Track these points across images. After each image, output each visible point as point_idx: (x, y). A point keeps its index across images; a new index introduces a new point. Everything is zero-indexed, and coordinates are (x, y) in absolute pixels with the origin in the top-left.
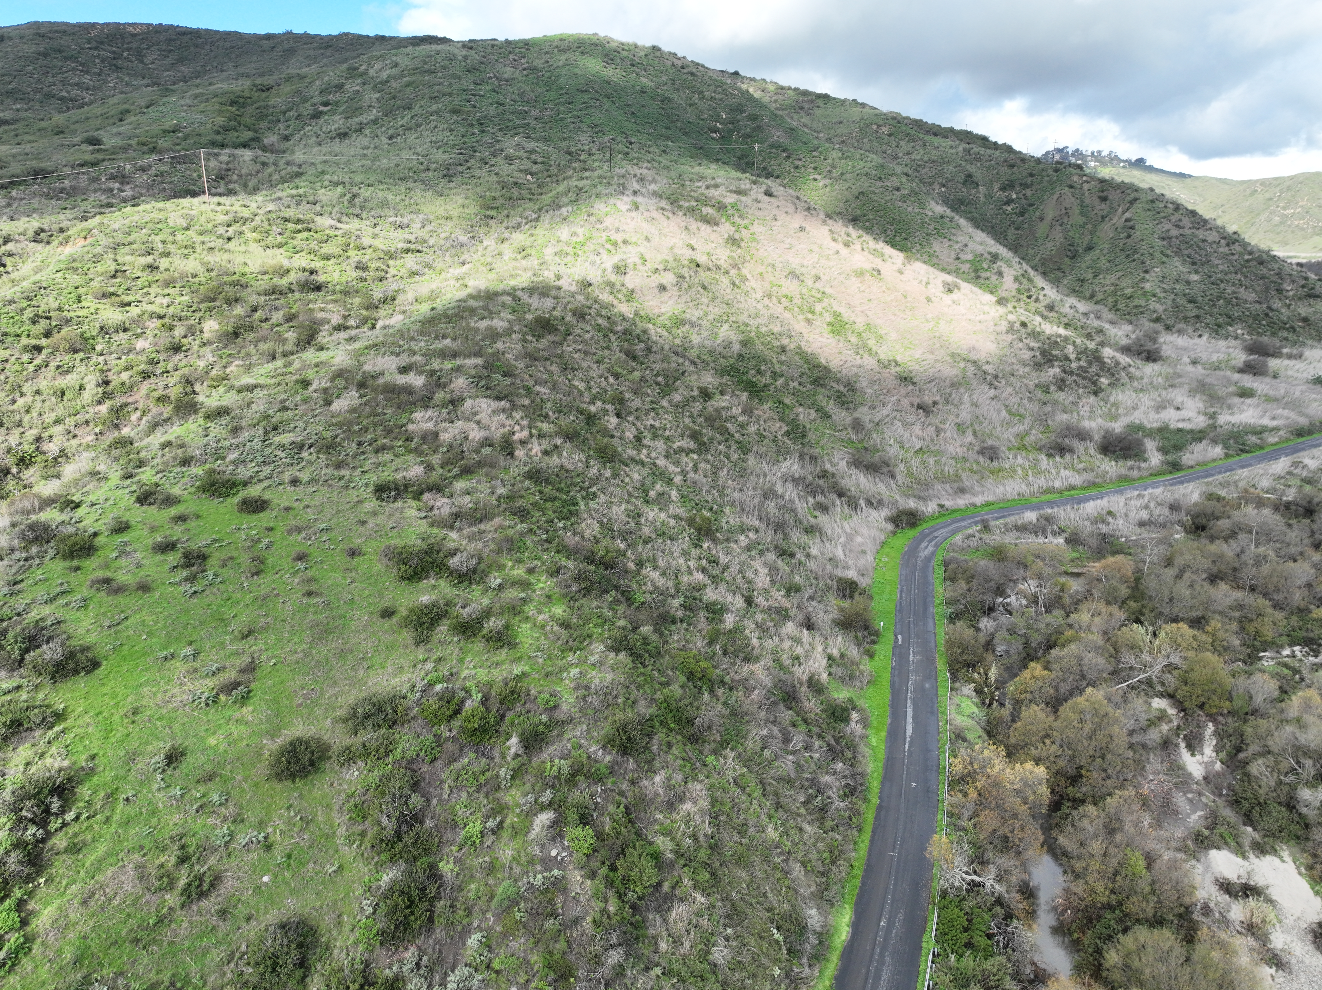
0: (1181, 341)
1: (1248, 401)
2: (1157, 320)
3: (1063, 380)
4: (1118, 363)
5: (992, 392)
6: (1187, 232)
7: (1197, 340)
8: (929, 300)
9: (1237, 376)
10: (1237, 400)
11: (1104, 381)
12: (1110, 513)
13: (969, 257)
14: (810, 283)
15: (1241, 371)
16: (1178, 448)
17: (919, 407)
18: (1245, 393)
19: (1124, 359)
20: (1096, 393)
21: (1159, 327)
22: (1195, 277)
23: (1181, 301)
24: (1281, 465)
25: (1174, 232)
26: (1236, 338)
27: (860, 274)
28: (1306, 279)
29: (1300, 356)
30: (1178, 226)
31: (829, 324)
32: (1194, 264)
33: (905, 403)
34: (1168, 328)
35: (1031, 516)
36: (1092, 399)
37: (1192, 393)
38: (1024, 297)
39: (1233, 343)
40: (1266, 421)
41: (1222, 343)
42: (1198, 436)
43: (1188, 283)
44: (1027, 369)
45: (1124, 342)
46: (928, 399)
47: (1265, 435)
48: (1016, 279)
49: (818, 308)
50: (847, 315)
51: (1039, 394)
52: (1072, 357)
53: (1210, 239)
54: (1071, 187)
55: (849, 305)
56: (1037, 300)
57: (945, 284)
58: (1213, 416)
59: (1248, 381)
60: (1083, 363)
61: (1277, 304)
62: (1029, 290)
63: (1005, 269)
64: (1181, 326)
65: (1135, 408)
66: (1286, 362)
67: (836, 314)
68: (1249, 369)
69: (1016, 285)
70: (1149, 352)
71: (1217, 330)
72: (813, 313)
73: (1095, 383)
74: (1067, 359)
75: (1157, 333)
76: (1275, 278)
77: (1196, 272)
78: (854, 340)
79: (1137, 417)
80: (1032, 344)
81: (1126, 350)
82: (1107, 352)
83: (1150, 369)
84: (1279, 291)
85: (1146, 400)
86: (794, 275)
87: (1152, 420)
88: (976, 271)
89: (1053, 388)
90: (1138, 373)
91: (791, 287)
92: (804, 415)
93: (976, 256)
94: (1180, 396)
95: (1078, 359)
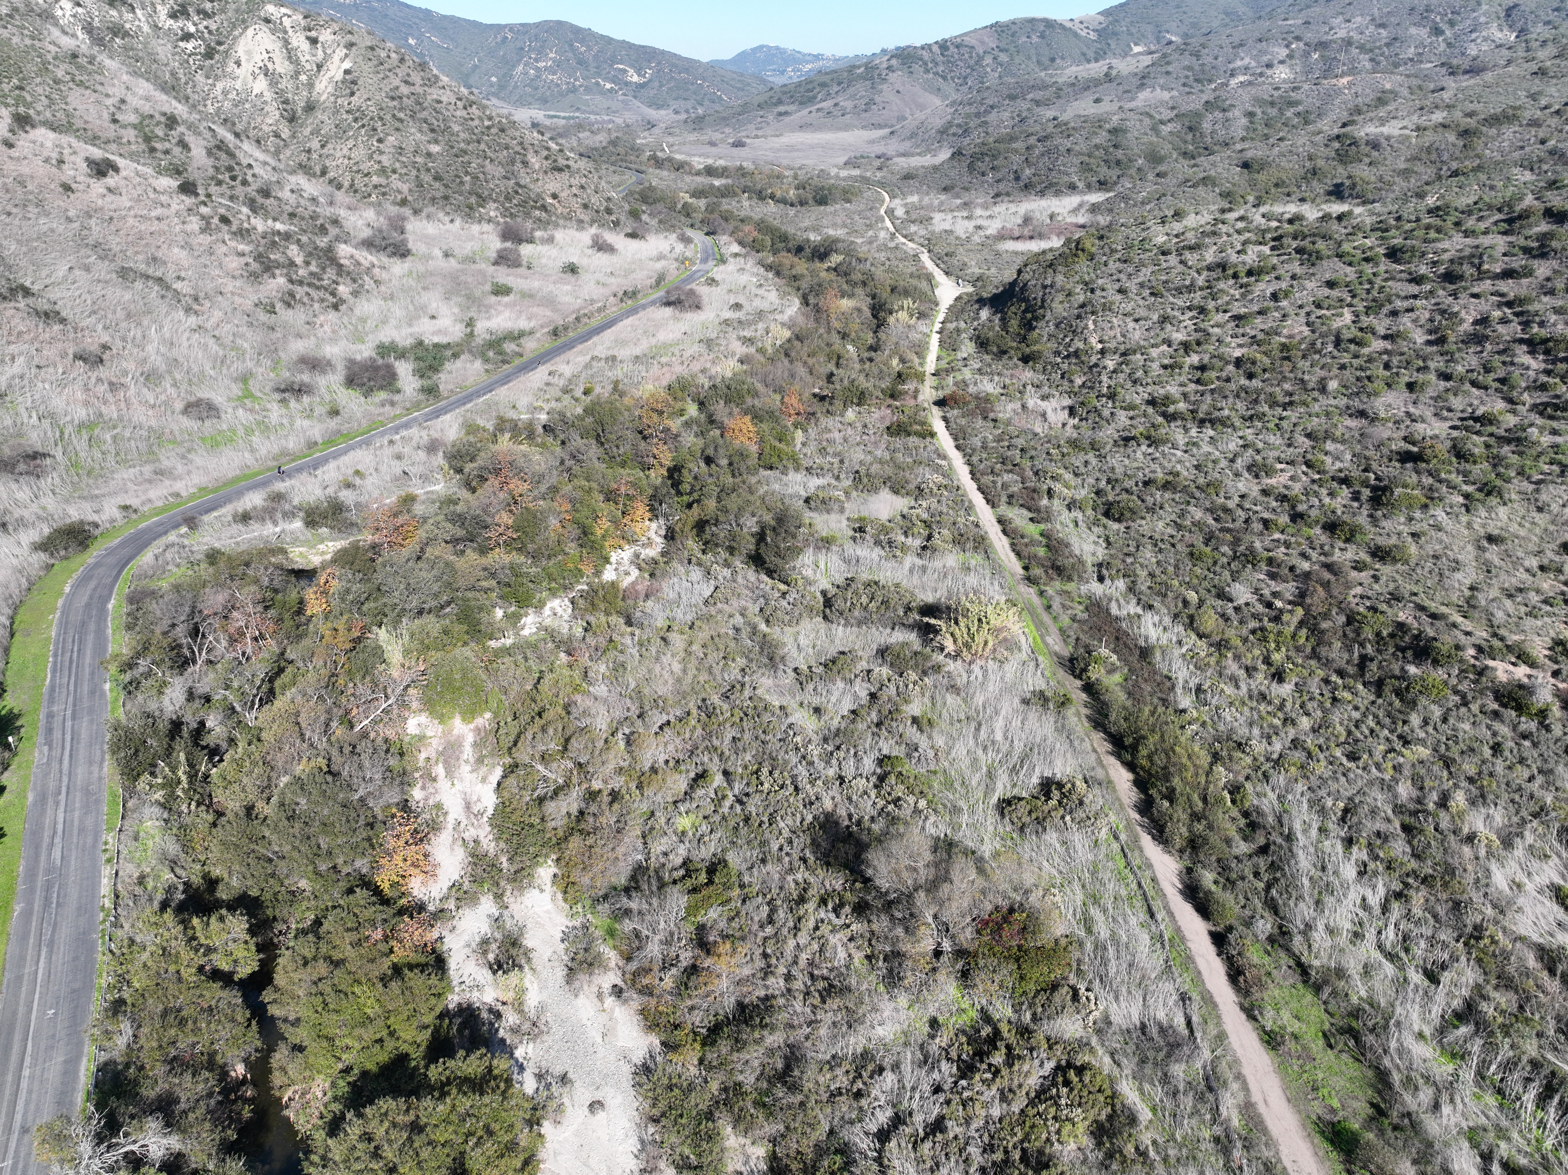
0: (431, 228)
1: (506, 299)
2: (404, 202)
3: (292, 295)
4: (358, 264)
6: (418, 89)
7: (450, 226)
8: (66, 188)
9: (491, 270)
10: (493, 299)
11: (343, 290)
12: (357, 473)
15: (496, 263)
16: (435, 368)
17: (78, 356)
18: (501, 290)
19: (366, 257)
20: (336, 307)
21: (407, 211)
22: (435, 149)
25: (405, 90)
26: (489, 221)
29: (551, 240)
30: (406, 82)
32: (433, 131)
33: (52, 353)
34: (416, 212)
35: (255, 500)
36: (332, 315)
37: (447, 295)
38: (225, 179)
39: (487, 227)
40: (523, 324)
41: (475, 228)
42: (455, 351)
43: (429, 155)
44: (238, 283)
45: (366, 233)
46: (91, 344)
47: (523, 340)
52: (299, 260)
53: (444, 99)
54: (267, 21)
56: (245, 183)
58: (470, 323)
59: (504, 275)
60: (313, 268)
61: (525, 180)
62: (230, 169)
64: (431, 209)
65: (385, 322)
66: (539, 248)
68: (503, 259)
69: (210, 162)
70: (395, 245)
71: (469, 213)
74: (292, 264)
75: (404, 219)
79: (388, 334)
80: (241, 247)
81: (368, 244)
82: (344, 251)
83: (398, 267)
85: (397, 311)
87: (403, 337)
90: (384, 275)
93: (144, 117)
94: (433, 300)
95: (308, 263)
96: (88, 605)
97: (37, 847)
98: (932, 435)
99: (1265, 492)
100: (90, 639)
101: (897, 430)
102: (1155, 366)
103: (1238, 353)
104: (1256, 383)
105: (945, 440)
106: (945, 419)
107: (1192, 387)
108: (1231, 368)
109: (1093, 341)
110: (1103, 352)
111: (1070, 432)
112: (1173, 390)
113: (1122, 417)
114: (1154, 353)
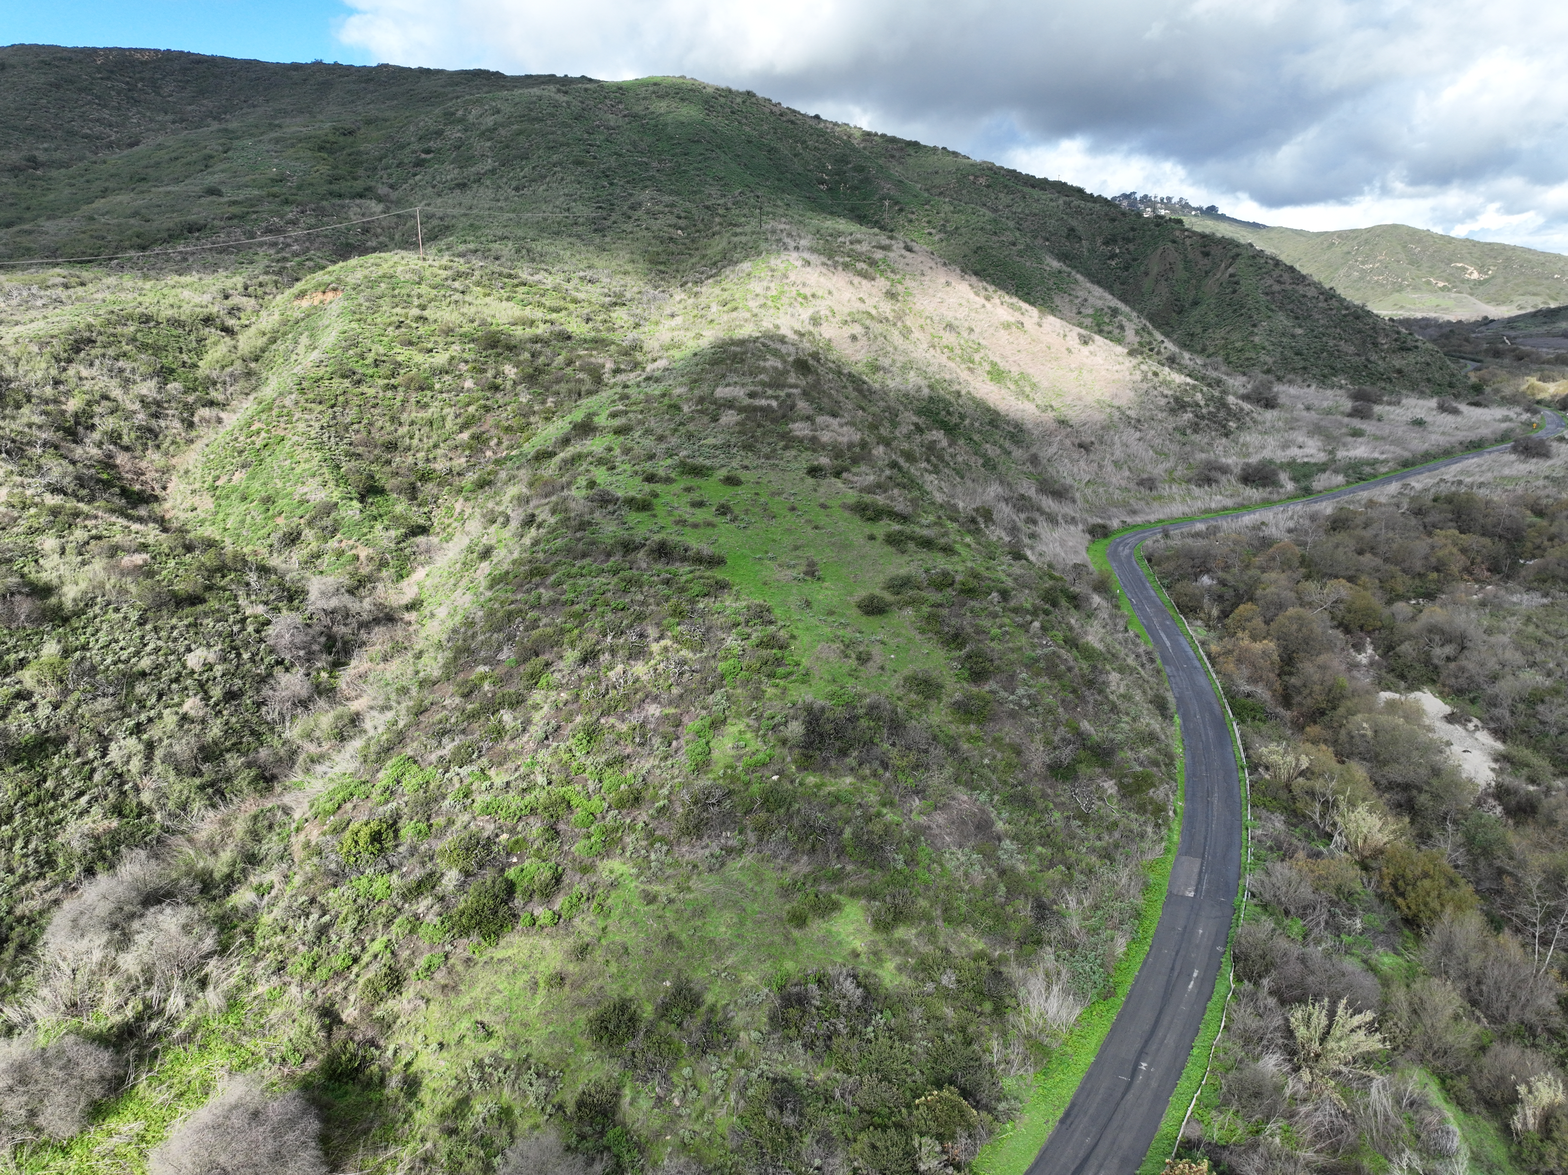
0: (1293, 390)
1: (1360, 440)
2: (1268, 371)
3: (1197, 424)
4: (1242, 409)
5: (1138, 435)
6: (1289, 287)
7: (1306, 390)
8: (1069, 351)
9: (1346, 420)
10: (1350, 439)
11: (1232, 424)
12: (1263, 523)
13: (1090, 311)
14: (965, 334)
15: (1350, 415)
16: (1306, 476)
17: (1081, 446)
18: (1357, 433)
19: (1247, 406)
20: (1227, 435)
21: (1271, 377)
22: (1299, 331)
23: (1288, 353)
24: (1393, 488)
25: (1276, 288)
26: (1341, 387)
27: (1007, 326)
28: (1398, 333)
29: (1398, 403)
30: (1279, 282)
31: (989, 373)
32: (1297, 318)
33: (1068, 442)
34: (1279, 379)
35: (1200, 527)
36: (1224, 440)
37: (1311, 434)
38: (1146, 350)
39: (1339, 392)
40: (1376, 455)
41: (1329, 393)
42: (1322, 468)
43: (1293, 336)
44: (1164, 414)
45: (1242, 391)
46: (1085, 440)
47: (1377, 466)
48: (1137, 333)
49: (977, 358)
50: (1002, 365)
51: (1178, 436)
52: (1202, 403)
53: (1309, 294)
54: (1174, 242)
55: (1002, 356)
56: (1159, 353)
57: (1080, 336)
58: (1331, 452)
59: (1357, 423)
60: (1212, 409)
61: (1374, 357)
62: (1150, 343)
63: (1125, 323)
64: (1291, 376)
65: (1263, 447)
66: (1387, 408)
67: (993, 364)
68: (1355, 413)
69: (1138, 339)
70: (1267, 399)
71: (1323, 381)
72: (973, 362)
73: (1224, 427)
74: (1198, 405)
75: (1271, 382)
76: (1370, 332)
77: (1300, 326)
78: (1012, 387)
79: (1267, 454)
80: (1166, 392)
81: (1246, 398)
82: (1231, 399)
83: (1270, 415)
84: (1375, 344)
85: (1271, 442)
86: (950, 327)
87: (1281, 456)
88: (1098, 325)
89: (1188, 431)
90: (1259, 418)
91: (949, 338)
92: (992, 451)
93: (1096, 310)
94: (1300, 437)
95: (1207, 405)
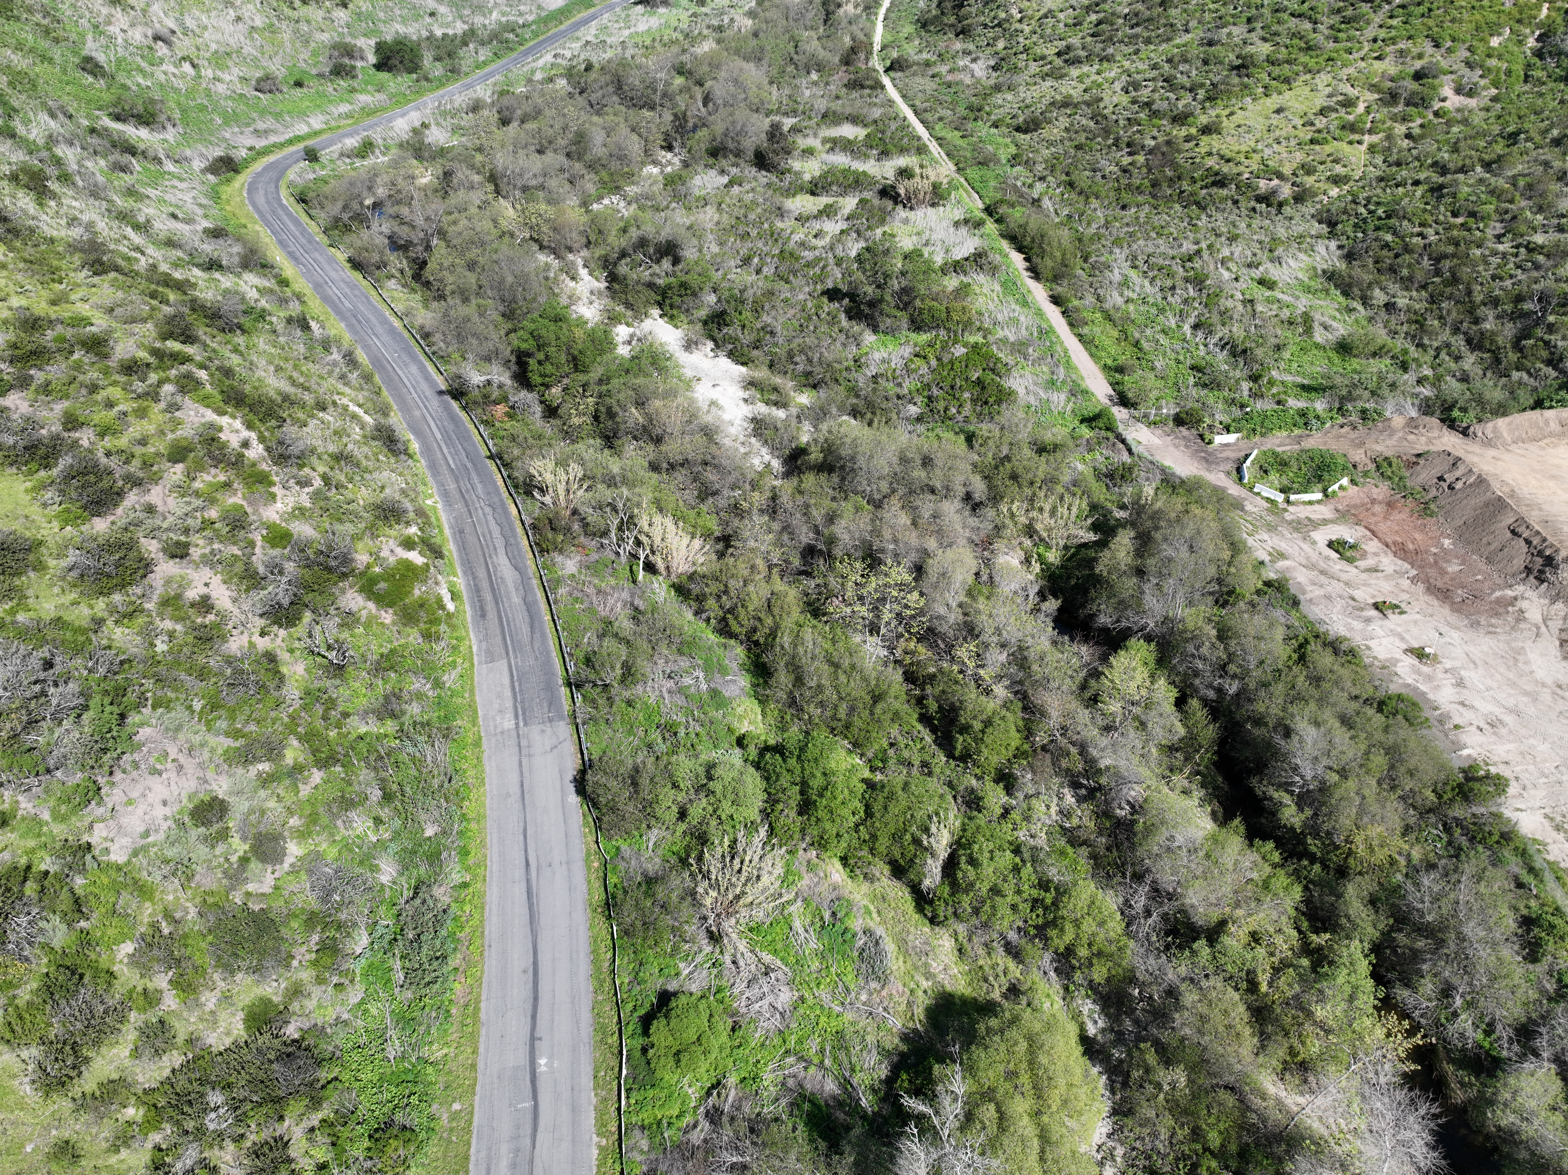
12: (423, 124)
17: (156, 38)
24: (545, 58)
42: (464, 39)
58: (467, 20)
65: (392, 20)
96: (268, 202)
97: (333, 302)
98: (883, 87)
99: (1134, 102)
100: (285, 218)
101: (855, 85)
102: (1061, 25)
103: (1127, 11)
104: (1138, 30)
105: (892, 92)
106: (893, 80)
107: (1089, 39)
108: (1121, 21)
109: (1014, 11)
110: (1020, 21)
111: (992, 82)
112: (1075, 41)
113: (1034, 68)
114: (1061, 16)
